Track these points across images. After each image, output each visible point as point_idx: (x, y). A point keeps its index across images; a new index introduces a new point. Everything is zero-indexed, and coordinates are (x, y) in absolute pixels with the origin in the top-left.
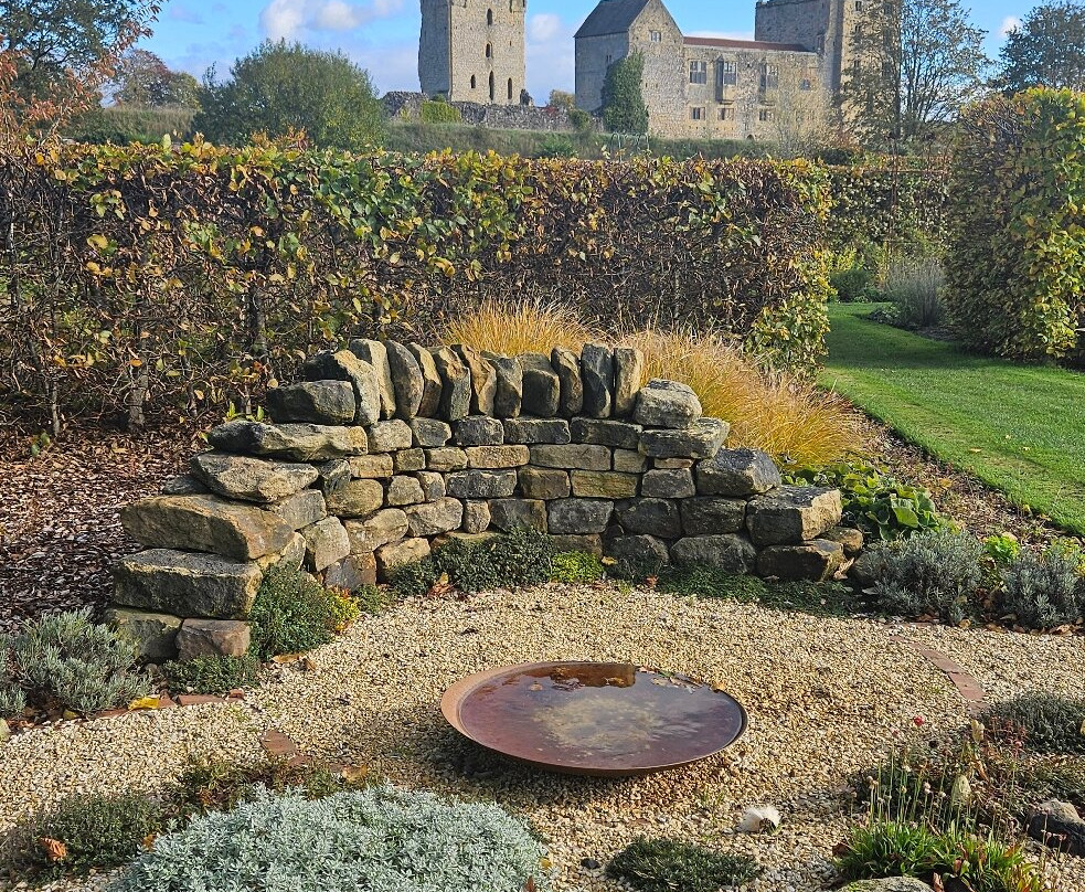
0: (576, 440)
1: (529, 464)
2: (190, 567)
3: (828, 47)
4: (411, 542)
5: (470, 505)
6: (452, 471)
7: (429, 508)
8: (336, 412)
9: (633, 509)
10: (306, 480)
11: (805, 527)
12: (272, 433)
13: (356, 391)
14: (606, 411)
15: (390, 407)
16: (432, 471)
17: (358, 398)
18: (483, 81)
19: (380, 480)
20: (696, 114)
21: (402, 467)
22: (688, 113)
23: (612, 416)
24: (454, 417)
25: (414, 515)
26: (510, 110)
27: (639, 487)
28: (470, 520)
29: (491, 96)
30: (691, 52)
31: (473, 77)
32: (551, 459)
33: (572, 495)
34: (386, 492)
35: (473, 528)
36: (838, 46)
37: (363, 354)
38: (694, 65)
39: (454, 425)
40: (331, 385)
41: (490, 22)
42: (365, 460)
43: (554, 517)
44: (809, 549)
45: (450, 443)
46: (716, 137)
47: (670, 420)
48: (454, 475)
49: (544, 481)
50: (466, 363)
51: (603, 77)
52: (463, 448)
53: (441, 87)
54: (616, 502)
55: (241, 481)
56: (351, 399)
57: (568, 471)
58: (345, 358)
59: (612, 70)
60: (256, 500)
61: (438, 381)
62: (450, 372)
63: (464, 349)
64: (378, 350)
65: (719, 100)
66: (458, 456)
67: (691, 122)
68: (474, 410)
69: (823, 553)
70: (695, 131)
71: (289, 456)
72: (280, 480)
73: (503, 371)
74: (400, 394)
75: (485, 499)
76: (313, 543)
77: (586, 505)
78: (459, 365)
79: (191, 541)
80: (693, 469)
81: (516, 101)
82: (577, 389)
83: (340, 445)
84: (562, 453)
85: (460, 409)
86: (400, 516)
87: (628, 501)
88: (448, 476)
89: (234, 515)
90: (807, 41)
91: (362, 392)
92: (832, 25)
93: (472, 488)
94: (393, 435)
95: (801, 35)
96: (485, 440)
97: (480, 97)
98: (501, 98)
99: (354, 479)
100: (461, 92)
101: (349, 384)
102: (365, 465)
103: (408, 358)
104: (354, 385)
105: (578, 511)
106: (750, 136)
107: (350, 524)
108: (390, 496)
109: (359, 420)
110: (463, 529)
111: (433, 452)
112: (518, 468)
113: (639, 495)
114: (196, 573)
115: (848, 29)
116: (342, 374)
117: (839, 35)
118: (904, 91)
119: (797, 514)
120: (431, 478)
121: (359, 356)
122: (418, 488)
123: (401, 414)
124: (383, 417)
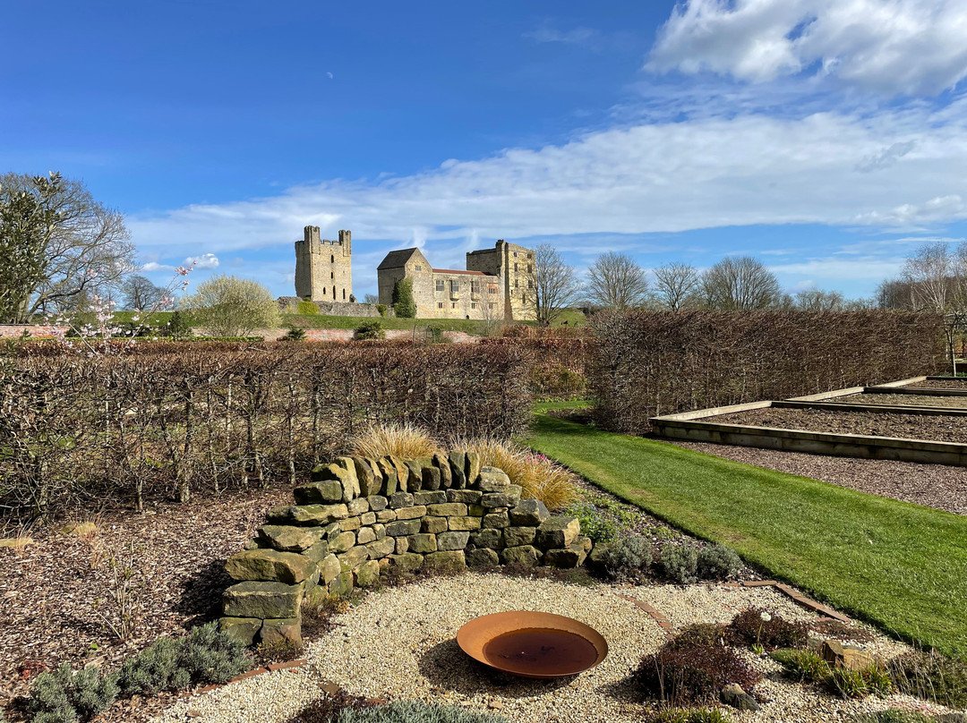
0: (450, 501)
1: (427, 515)
2: (265, 591)
3: (503, 273)
4: (370, 563)
5: (398, 540)
6: (388, 522)
7: (379, 543)
8: (332, 497)
9: (480, 535)
10: (321, 536)
11: (566, 539)
12: (302, 513)
13: (342, 485)
14: (464, 485)
15: (358, 491)
16: (379, 523)
17: (343, 489)
18: (330, 290)
19: (353, 531)
20: (440, 305)
21: (364, 523)
22: (436, 305)
23: (467, 488)
24: (388, 494)
25: (371, 548)
26: (345, 305)
27: (482, 523)
28: (398, 547)
29: (334, 298)
30: (437, 276)
31: (324, 289)
32: (437, 511)
33: (449, 530)
34: (357, 537)
35: (399, 552)
36: (507, 273)
37: (342, 465)
38: (438, 282)
39: (389, 498)
40: (329, 482)
41: (333, 261)
42: (348, 521)
43: (440, 542)
44: (569, 551)
45: (388, 507)
46: (450, 317)
47: (496, 488)
48: (389, 525)
49: (435, 524)
50: (394, 466)
51: (393, 288)
52: (393, 510)
53: (308, 294)
54: (471, 532)
55: (289, 540)
56: (340, 490)
57: (446, 517)
58: (334, 468)
59: (396, 285)
60: (297, 550)
61: (381, 476)
62: (387, 472)
63: (392, 458)
64: (350, 462)
65: (452, 299)
66: (392, 514)
67: (438, 310)
68: (398, 489)
69: (576, 552)
70: (439, 314)
71: (312, 524)
72: (308, 538)
73: (411, 468)
74: (363, 484)
75: (406, 536)
76: (323, 569)
77: (456, 534)
78: (391, 466)
79: (263, 575)
80: (509, 512)
81: (348, 300)
82: (448, 475)
83: (336, 515)
84: (444, 508)
85: (391, 490)
86: (364, 550)
87: (476, 530)
88: (387, 525)
89: (287, 559)
90: (492, 271)
91: (344, 486)
92: (504, 263)
93: (399, 531)
94: (359, 506)
95: (489, 268)
96: (406, 504)
97: (329, 298)
98: (339, 298)
99: (342, 532)
100: (317, 295)
101: (339, 483)
102: (348, 524)
103: (365, 465)
104: (341, 482)
105: (452, 538)
106: (468, 317)
107: (340, 556)
108: (359, 539)
109: (343, 501)
110: (395, 552)
111: (380, 514)
112: (421, 518)
113: (483, 527)
114: (270, 594)
115: (511, 265)
116: (334, 477)
117: (507, 268)
118: (540, 294)
119: (561, 533)
120: (378, 527)
121: (341, 466)
122: (373, 533)
123: (364, 494)
124: (354, 497)
